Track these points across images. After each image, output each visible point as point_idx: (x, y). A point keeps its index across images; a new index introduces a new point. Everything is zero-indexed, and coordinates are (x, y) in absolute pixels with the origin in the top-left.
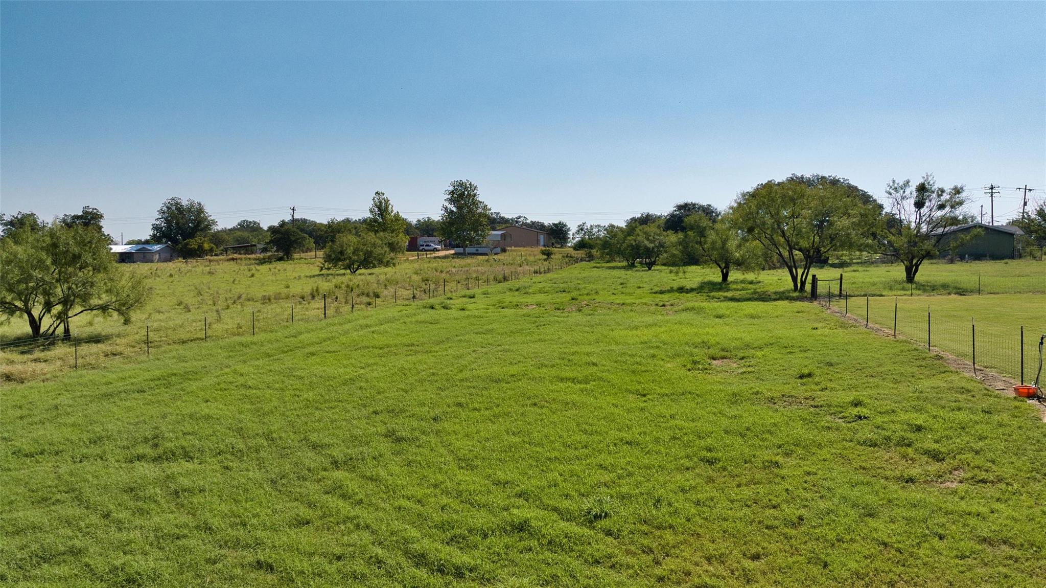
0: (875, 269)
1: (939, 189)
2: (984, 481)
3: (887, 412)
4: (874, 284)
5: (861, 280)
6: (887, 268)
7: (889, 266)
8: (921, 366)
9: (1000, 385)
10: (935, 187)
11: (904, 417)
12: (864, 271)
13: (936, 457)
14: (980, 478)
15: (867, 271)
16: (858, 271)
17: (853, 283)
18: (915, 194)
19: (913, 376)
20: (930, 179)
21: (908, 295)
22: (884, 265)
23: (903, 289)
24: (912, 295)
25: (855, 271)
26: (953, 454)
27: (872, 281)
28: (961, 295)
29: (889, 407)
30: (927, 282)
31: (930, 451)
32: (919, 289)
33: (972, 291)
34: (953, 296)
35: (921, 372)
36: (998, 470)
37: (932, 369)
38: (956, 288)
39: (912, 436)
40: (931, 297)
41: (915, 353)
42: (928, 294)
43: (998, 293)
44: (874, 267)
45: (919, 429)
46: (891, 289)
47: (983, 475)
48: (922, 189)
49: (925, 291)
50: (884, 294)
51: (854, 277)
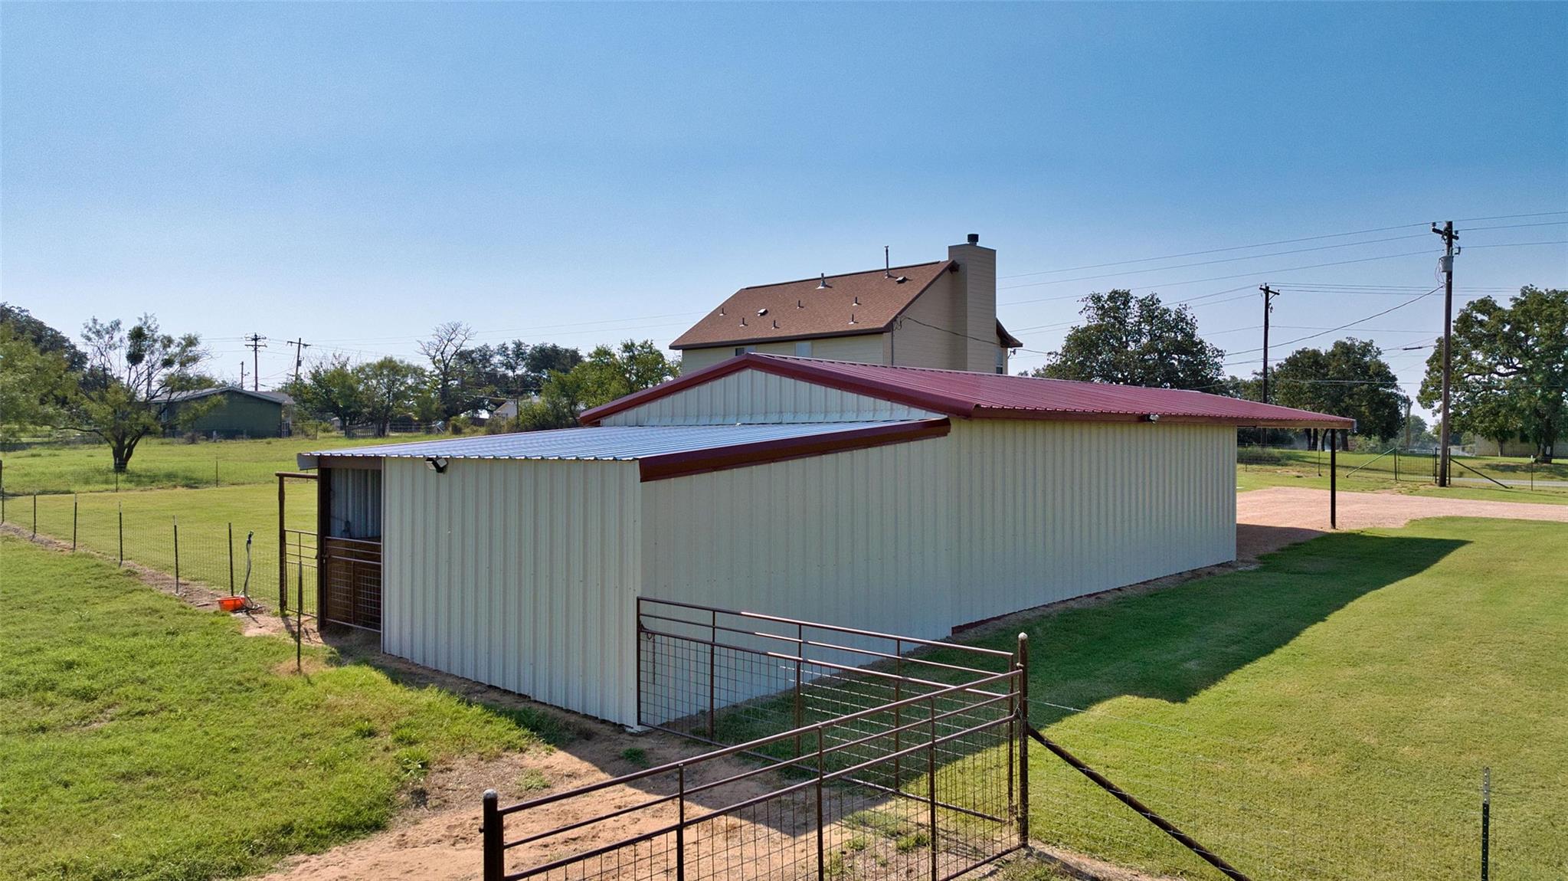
0: (72, 452)
1: (165, 337)
2: (142, 713)
3: (30, 652)
4: (61, 476)
5: (40, 470)
6: (90, 452)
7: (94, 448)
8: (100, 587)
9: (205, 600)
10: (159, 334)
11: (52, 654)
12: (50, 455)
13: (86, 696)
14: (138, 711)
15: (55, 455)
16: (39, 455)
17: (26, 475)
18: (127, 343)
19: (85, 601)
20: (150, 322)
21: (112, 491)
22: (86, 446)
23: (107, 482)
24: (117, 490)
25: (33, 456)
26: (108, 689)
27: (58, 470)
28: (191, 487)
29: (32, 645)
30: (147, 470)
31: (78, 691)
32: (131, 482)
33: (207, 482)
34: (180, 490)
35: (98, 595)
36: (164, 698)
37: (116, 589)
38: (186, 478)
39: (56, 676)
40: (148, 493)
41: (96, 570)
42: (142, 488)
43: (243, 484)
44: (70, 449)
45: (70, 666)
46: (87, 482)
47: (143, 706)
48: (138, 335)
49: (139, 483)
50: (72, 490)
51: (30, 466)
